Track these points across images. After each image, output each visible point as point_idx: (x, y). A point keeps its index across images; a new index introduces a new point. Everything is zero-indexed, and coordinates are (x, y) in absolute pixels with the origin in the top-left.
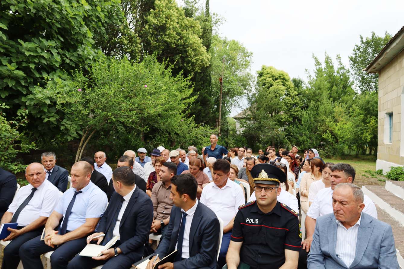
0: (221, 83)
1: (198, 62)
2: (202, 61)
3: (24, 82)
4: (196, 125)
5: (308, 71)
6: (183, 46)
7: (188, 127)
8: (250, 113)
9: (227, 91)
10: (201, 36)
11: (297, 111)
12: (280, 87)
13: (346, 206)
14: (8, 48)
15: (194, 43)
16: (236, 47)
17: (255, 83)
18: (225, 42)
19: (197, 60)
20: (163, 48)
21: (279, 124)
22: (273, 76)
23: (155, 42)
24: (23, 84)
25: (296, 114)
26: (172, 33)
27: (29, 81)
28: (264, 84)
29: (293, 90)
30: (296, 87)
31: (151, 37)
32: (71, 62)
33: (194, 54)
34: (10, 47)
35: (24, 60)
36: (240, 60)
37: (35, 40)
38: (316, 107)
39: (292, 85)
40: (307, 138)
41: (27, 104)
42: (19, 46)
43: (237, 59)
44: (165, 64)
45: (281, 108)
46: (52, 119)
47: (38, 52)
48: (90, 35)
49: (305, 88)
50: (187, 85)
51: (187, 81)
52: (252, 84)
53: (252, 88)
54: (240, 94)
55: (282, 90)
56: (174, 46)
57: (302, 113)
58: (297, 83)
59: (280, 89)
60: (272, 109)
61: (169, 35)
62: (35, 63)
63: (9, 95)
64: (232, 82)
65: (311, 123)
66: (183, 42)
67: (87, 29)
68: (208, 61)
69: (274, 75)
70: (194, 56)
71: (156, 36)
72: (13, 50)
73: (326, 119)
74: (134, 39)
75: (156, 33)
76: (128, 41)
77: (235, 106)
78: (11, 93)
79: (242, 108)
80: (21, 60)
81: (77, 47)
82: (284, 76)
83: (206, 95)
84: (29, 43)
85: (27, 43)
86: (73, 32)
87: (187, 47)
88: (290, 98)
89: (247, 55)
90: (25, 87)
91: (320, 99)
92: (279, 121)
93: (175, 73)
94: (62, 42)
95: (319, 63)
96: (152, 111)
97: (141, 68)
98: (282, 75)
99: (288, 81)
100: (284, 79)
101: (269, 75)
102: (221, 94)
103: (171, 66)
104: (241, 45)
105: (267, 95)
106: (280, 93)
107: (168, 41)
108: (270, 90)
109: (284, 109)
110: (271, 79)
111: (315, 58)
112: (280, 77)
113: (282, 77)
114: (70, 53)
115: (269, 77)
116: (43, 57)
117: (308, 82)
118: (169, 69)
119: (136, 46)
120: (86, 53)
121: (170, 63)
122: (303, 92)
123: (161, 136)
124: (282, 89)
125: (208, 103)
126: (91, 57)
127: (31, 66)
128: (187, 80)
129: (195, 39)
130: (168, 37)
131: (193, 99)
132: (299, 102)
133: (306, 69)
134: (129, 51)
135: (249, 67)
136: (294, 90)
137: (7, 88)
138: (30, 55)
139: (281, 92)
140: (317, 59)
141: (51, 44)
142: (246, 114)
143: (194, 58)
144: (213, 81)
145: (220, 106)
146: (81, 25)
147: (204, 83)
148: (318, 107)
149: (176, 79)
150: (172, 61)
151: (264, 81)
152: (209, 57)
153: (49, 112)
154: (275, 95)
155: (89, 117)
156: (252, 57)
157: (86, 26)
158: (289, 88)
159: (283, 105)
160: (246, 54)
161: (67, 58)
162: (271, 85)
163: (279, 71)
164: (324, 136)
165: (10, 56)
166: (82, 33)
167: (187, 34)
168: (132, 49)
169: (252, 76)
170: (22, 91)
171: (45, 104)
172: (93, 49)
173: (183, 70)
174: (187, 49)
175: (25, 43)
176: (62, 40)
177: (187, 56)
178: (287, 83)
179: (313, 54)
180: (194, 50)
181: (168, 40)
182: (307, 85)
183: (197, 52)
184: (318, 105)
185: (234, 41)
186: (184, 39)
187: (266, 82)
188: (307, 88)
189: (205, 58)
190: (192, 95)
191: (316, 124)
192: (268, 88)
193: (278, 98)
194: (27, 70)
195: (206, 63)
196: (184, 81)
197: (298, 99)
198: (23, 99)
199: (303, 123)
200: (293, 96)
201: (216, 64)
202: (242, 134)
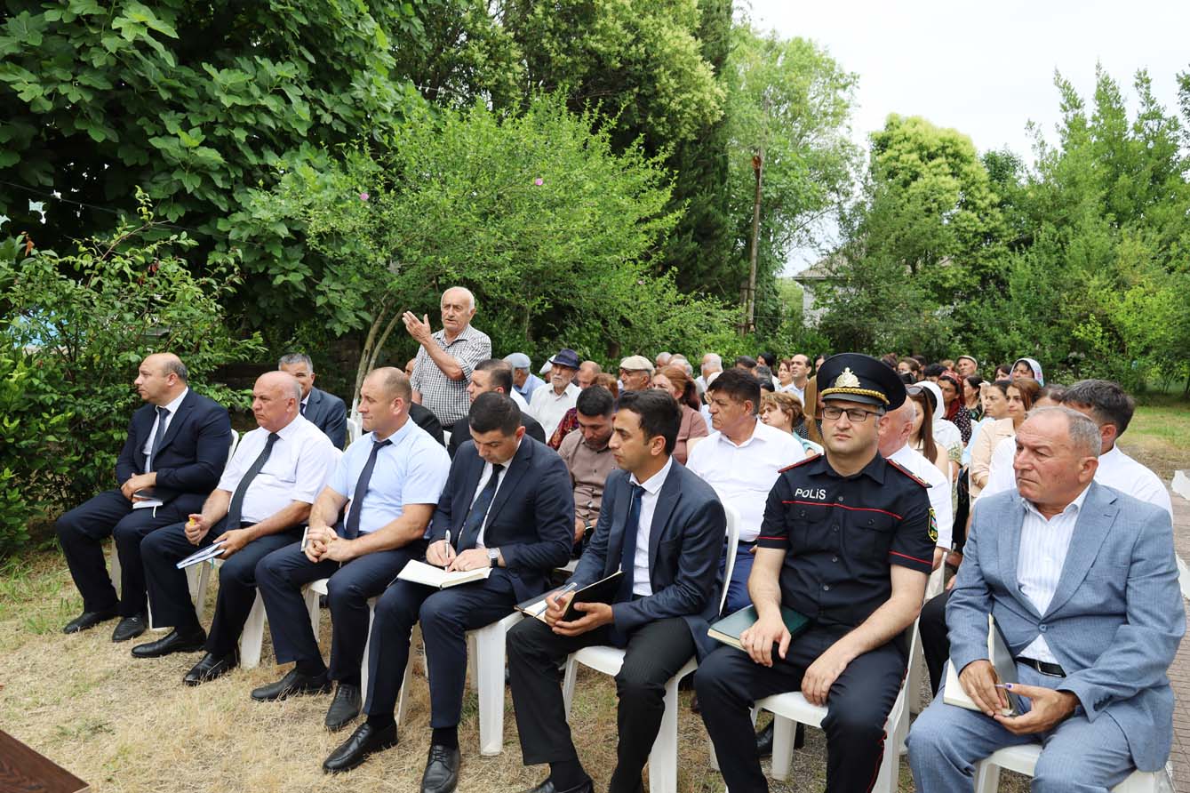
0: (757, 172)
1: (688, 110)
2: (700, 106)
3: (223, 179)
4: (682, 295)
5: (1036, 126)
6: (645, 62)
7: (658, 301)
8: (845, 262)
9: (775, 196)
10: (698, 29)
11: (996, 255)
12: (943, 182)
13: (1047, 460)
14: (179, 88)
15: (678, 51)
16: (806, 60)
17: (865, 169)
18: (771, 46)
19: (685, 104)
20: (586, 70)
21: (936, 295)
22: (921, 148)
23: (563, 56)
24: (220, 184)
25: (990, 264)
26: (611, 25)
27: (233, 176)
28: (892, 174)
29: (985, 191)
30: (995, 181)
31: (550, 41)
32: (336, 121)
33: (676, 86)
34: (183, 86)
35: (220, 120)
36: (817, 101)
37: (244, 62)
38: (1059, 241)
39: (983, 174)
40: (1025, 337)
41: (232, 236)
42: (204, 81)
43: (809, 97)
44: (592, 117)
45: (943, 246)
46: (295, 278)
47: (252, 96)
48: (384, 41)
49: (1023, 182)
50: (654, 177)
51: (653, 168)
52: (853, 174)
53: (853, 185)
54: (817, 204)
55: (948, 191)
56: (619, 65)
57: (1010, 262)
58: (1000, 168)
59: (943, 185)
60: (917, 252)
61: (603, 31)
62: (246, 126)
63: (187, 213)
64: (792, 168)
65: (1038, 294)
66: (643, 50)
67: (377, 25)
68: (718, 107)
69: (926, 143)
70: (676, 91)
71: (566, 35)
72: (192, 93)
73: (1088, 280)
74: (502, 48)
75: (564, 26)
76: (486, 56)
77: (800, 242)
78: (190, 210)
79: (821, 247)
80: (211, 119)
81: (349, 79)
82: (956, 145)
83: (711, 208)
84: (229, 73)
85: (224, 71)
86: (339, 35)
87: (657, 66)
88: (975, 215)
89: (842, 82)
90: (223, 191)
91: (1072, 219)
92: (936, 287)
93: (619, 143)
94: (310, 65)
95: (1075, 100)
96: (557, 253)
97: (525, 132)
98: (951, 141)
99: (970, 162)
100: (956, 155)
101: (907, 146)
102: (758, 206)
103: (608, 122)
104: (822, 51)
105: (902, 206)
106: (942, 198)
107: (599, 49)
108: (911, 191)
109: (952, 249)
110: (915, 156)
111: (1061, 84)
112: (944, 148)
113: (949, 151)
114: (332, 97)
115: (910, 152)
116: (266, 110)
117: (1036, 163)
118: (603, 132)
119: (509, 69)
120: (374, 94)
121: (604, 115)
122: (1017, 197)
123: (579, 325)
124: (948, 186)
125: (718, 232)
126: (388, 107)
127: (236, 136)
128: (654, 164)
129: (679, 41)
130: (599, 37)
131: (671, 220)
132: (1004, 227)
133: (1029, 123)
134: (489, 83)
135: (847, 122)
136: (987, 190)
137: (181, 196)
138: (234, 105)
139: (948, 195)
140: (1068, 89)
141: (284, 74)
142: (834, 267)
143: (677, 99)
144: (733, 166)
145: (755, 244)
146: (360, 16)
147: (704, 174)
148: (1063, 242)
149: (623, 162)
150: (611, 109)
151: (894, 164)
152: (723, 95)
153: (286, 258)
154: (924, 207)
155: (388, 271)
156: (855, 90)
157: (371, 18)
158: (973, 183)
159: (949, 238)
160: (838, 81)
161: (326, 110)
162: (915, 176)
163: (942, 129)
164: (1080, 332)
165: (184, 110)
166: (363, 37)
167: (656, 26)
168: (497, 76)
169: (854, 148)
170: (217, 203)
171: (275, 237)
172: (391, 84)
173: (642, 135)
174: (656, 71)
175: (219, 72)
176: (312, 59)
177: (656, 94)
178: (966, 168)
179: (1057, 71)
180: (677, 74)
181: (600, 46)
182: (1032, 173)
183: (685, 80)
184: (1066, 236)
185: (799, 41)
186: (647, 41)
187: (899, 165)
188: (1031, 180)
189: (708, 97)
190: (669, 208)
191: (1054, 295)
192: (906, 184)
193: (936, 215)
194: (226, 147)
195: (712, 113)
196: (647, 167)
197: (1000, 216)
198: (222, 225)
199: (1012, 291)
200: (986, 209)
201: (744, 116)
202: (820, 326)
